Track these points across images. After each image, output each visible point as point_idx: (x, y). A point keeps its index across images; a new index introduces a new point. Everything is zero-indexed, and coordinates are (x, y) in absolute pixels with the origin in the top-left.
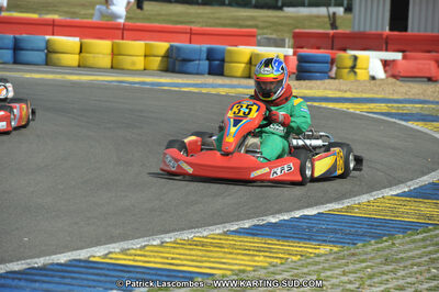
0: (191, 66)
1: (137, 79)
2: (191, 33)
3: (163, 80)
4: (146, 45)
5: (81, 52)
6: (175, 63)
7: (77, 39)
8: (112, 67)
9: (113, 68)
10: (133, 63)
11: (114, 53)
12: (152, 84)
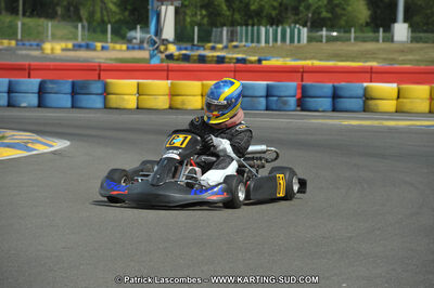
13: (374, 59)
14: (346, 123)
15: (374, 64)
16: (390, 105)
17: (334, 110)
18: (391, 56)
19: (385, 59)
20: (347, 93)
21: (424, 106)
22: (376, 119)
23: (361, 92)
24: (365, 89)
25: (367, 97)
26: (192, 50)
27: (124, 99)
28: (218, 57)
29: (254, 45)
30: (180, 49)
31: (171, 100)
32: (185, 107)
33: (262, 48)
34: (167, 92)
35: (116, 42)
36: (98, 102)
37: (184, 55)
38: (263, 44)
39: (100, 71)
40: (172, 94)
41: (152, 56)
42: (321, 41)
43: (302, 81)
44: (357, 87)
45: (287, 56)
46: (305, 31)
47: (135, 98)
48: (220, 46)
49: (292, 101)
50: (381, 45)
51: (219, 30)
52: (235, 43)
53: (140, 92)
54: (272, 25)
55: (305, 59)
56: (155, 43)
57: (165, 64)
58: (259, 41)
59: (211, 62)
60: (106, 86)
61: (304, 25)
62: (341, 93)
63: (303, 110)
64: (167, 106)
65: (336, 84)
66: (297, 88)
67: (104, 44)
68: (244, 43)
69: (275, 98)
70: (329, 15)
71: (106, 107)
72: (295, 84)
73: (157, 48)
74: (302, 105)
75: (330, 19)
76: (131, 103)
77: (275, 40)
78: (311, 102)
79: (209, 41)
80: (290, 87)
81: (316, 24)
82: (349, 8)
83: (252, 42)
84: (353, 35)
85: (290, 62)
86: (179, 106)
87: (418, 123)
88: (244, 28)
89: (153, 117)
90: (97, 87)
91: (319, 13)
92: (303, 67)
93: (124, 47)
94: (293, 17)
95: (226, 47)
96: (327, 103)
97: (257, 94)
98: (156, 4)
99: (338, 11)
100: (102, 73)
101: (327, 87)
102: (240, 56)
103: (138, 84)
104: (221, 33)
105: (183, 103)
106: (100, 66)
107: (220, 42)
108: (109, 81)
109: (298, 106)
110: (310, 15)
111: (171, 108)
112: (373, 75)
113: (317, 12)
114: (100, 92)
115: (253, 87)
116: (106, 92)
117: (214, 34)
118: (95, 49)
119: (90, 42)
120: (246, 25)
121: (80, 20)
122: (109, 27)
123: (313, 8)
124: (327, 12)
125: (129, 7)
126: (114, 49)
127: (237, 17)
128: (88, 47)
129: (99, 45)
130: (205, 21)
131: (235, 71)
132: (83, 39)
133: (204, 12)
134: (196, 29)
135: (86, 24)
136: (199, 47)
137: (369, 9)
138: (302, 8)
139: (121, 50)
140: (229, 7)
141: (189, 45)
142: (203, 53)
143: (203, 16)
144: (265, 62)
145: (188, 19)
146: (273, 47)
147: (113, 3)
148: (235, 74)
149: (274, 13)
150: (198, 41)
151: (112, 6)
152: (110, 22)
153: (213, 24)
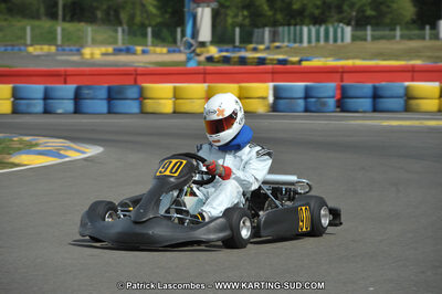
13: (418, 57)
14: (385, 123)
15: (418, 62)
16: (432, 105)
17: (375, 110)
18: (437, 54)
19: (430, 57)
20: (388, 93)
22: (418, 119)
23: (402, 92)
24: (407, 88)
25: (408, 96)
26: (233, 51)
27: (160, 104)
28: (259, 58)
29: (297, 45)
30: (221, 51)
33: (304, 48)
34: (204, 95)
35: (156, 46)
36: (133, 107)
37: (225, 57)
38: (305, 44)
39: (137, 75)
41: (189, 59)
42: (365, 40)
43: (342, 81)
44: (399, 86)
45: (330, 56)
46: (348, 30)
47: (171, 102)
48: (262, 47)
49: (332, 102)
50: (428, 43)
51: (260, 30)
52: (277, 44)
53: (176, 96)
54: (314, 24)
55: (347, 59)
56: (192, 45)
57: (202, 67)
58: (301, 41)
59: (251, 64)
60: (141, 90)
61: (348, 24)
62: (380, 93)
63: (342, 111)
65: (377, 84)
66: (336, 89)
67: (145, 48)
68: (286, 44)
69: (313, 100)
70: (373, 13)
71: (143, 112)
72: (334, 84)
73: (194, 51)
74: (341, 106)
75: (374, 17)
76: (168, 107)
77: (318, 40)
78: (351, 103)
79: (251, 42)
80: (329, 88)
81: (360, 23)
82: (395, 6)
83: (295, 42)
84: (398, 33)
85: (331, 62)
88: (286, 28)
89: (188, 121)
90: (132, 92)
91: (364, 11)
92: (343, 67)
93: (165, 50)
94: (336, 17)
95: (268, 48)
96: (367, 103)
97: (295, 96)
98: (193, 5)
99: (384, 8)
100: (138, 77)
101: (367, 87)
102: (281, 57)
103: (175, 88)
104: (263, 33)
106: (136, 70)
107: (262, 42)
108: (144, 85)
109: (338, 107)
110: (354, 14)
112: (415, 74)
113: (361, 11)
114: (136, 96)
115: (291, 88)
116: (142, 97)
117: (256, 34)
118: (134, 53)
119: (131, 46)
120: (289, 25)
121: (120, 24)
122: (149, 30)
123: (357, 6)
124: (371, 9)
125: (169, 10)
126: (155, 53)
127: (279, 17)
128: (128, 51)
129: (139, 49)
130: (247, 22)
131: (273, 73)
132: (123, 44)
133: (246, 13)
134: (237, 30)
135: (126, 27)
136: (240, 49)
137: (415, 6)
138: (345, 7)
139: (161, 54)
140: (271, 7)
141: (230, 47)
142: (243, 54)
143: (245, 17)
144: (305, 64)
145: (230, 20)
146: (316, 47)
147: (155, 6)
148: (273, 75)
149: (317, 12)
150: (241, 42)
151: (153, 10)
152: (150, 26)
153: (255, 25)
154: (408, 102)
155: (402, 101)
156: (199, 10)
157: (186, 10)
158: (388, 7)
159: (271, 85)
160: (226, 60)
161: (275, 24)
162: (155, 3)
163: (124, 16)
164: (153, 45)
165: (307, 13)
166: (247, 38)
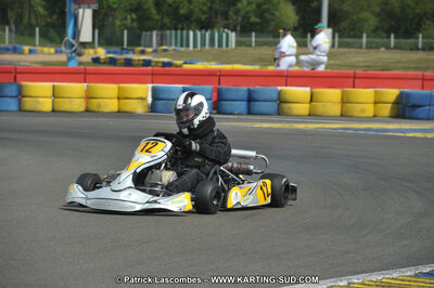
0: (421, 112)
1: (364, 126)
2: (423, 79)
3: (390, 126)
4: (376, 92)
5: (311, 101)
6: (404, 109)
7: (308, 89)
8: (342, 115)
9: (344, 116)
10: (363, 110)
11: (344, 101)
12: (377, 130)
14: (257, 125)
16: (303, 109)
17: (249, 113)
20: (261, 97)
21: (336, 110)
22: (288, 122)
23: (275, 96)
24: (280, 93)
25: (281, 100)
26: (121, 54)
27: (38, 102)
28: (144, 61)
29: (184, 49)
30: (109, 52)
31: (87, 103)
32: (101, 110)
33: (190, 52)
34: (83, 95)
35: (44, 45)
36: (12, 105)
37: (110, 58)
38: (191, 48)
39: (17, 74)
40: (88, 97)
41: (70, 59)
42: (250, 46)
43: (219, 84)
44: (271, 91)
45: (213, 60)
46: (233, 36)
47: (50, 100)
48: (150, 49)
51: (149, 33)
52: (165, 48)
53: (55, 95)
54: (201, 29)
55: (229, 64)
56: (73, 46)
57: (81, 67)
58: (187, 46)
60: (20, 89)
61: (232, 31)
62: (255, 96)
63: (218, 113)
64: (83, 109)
65: (251, 88)
66: (213, 92)
67: (32, 48)
68: (174, 47)
70: (258, 20)
71: (21, 110)
72: (210, 87)
73: (75, 51)
74: (218, 108)
75: (258, 24)
76: (47, 105)
77: (204, 44)
78: (226, 105)
79: (139, 45)
80: (206, 90)
81: (245, 29)
82: (278, 14)
83: (182, 46)
86: (95, 109)
87: (327, 126)
88: (174, 32)
89: (66, 120)
90: (12, 90)
91: (249, 18)
92: (220, 71)
93: (52, 50)
94: (222, 22)
95: (155, 52)
96: (242, 106)
97: (173, 98)
98: (74, 6)
99: (267, 16)
100: (18, 76)
101: (243, 90)
102: (166, 60)
103: (54, 87)
104: (151, 36)
105: (99, 105)
106: (15, 69)
108: (24, 83)
109: (214, 109)
110: (240, 19)
111: (87, 111)
112: (289, 79)
113: (246, 17)
114: (14, 94)
116: (20, 95)
117: (143, 38)
118: (22, 53)
119: (17, 46)
120: (176, 29)
121: (8, 23)
122: (37, 29)
123: (242, 13)
124: (256, 16)
125: (58, 10)
126: (42, 53)
127: (167, 21)
128: (15, 51)
129: (26, 48)
130: (135, 25)
131: (153, 74)
132: (10, 43)
133: (134, 16)
134: (125, 32)
135: (13, 27)
136: (128, 51)
137: (297, 14)
138: (231, 13)
139: (49, 54)
140: (159, 11)
141: (118, 49)
142: (130, 56)
143: (133, 20)
144: (186, 66)
145: (118, 23)
146: (201, 51)
147: (42, 6)
148: (153, 77)
149: (203, 17)
150: (128, 45)
151: (41, 10)
152: (38, 25)
153: (143, 28)
154: (280, 106)
155: (275, 105)
156: (81, 11)
157: (67, 10)
158: (273, 14)
159: (150, 86)
160: (112, 62)
161: (163, 27)
162: (44, 3)
163: (11, 15)
164: (41, 45)
165: (194, 17)
166: (135, 41)
